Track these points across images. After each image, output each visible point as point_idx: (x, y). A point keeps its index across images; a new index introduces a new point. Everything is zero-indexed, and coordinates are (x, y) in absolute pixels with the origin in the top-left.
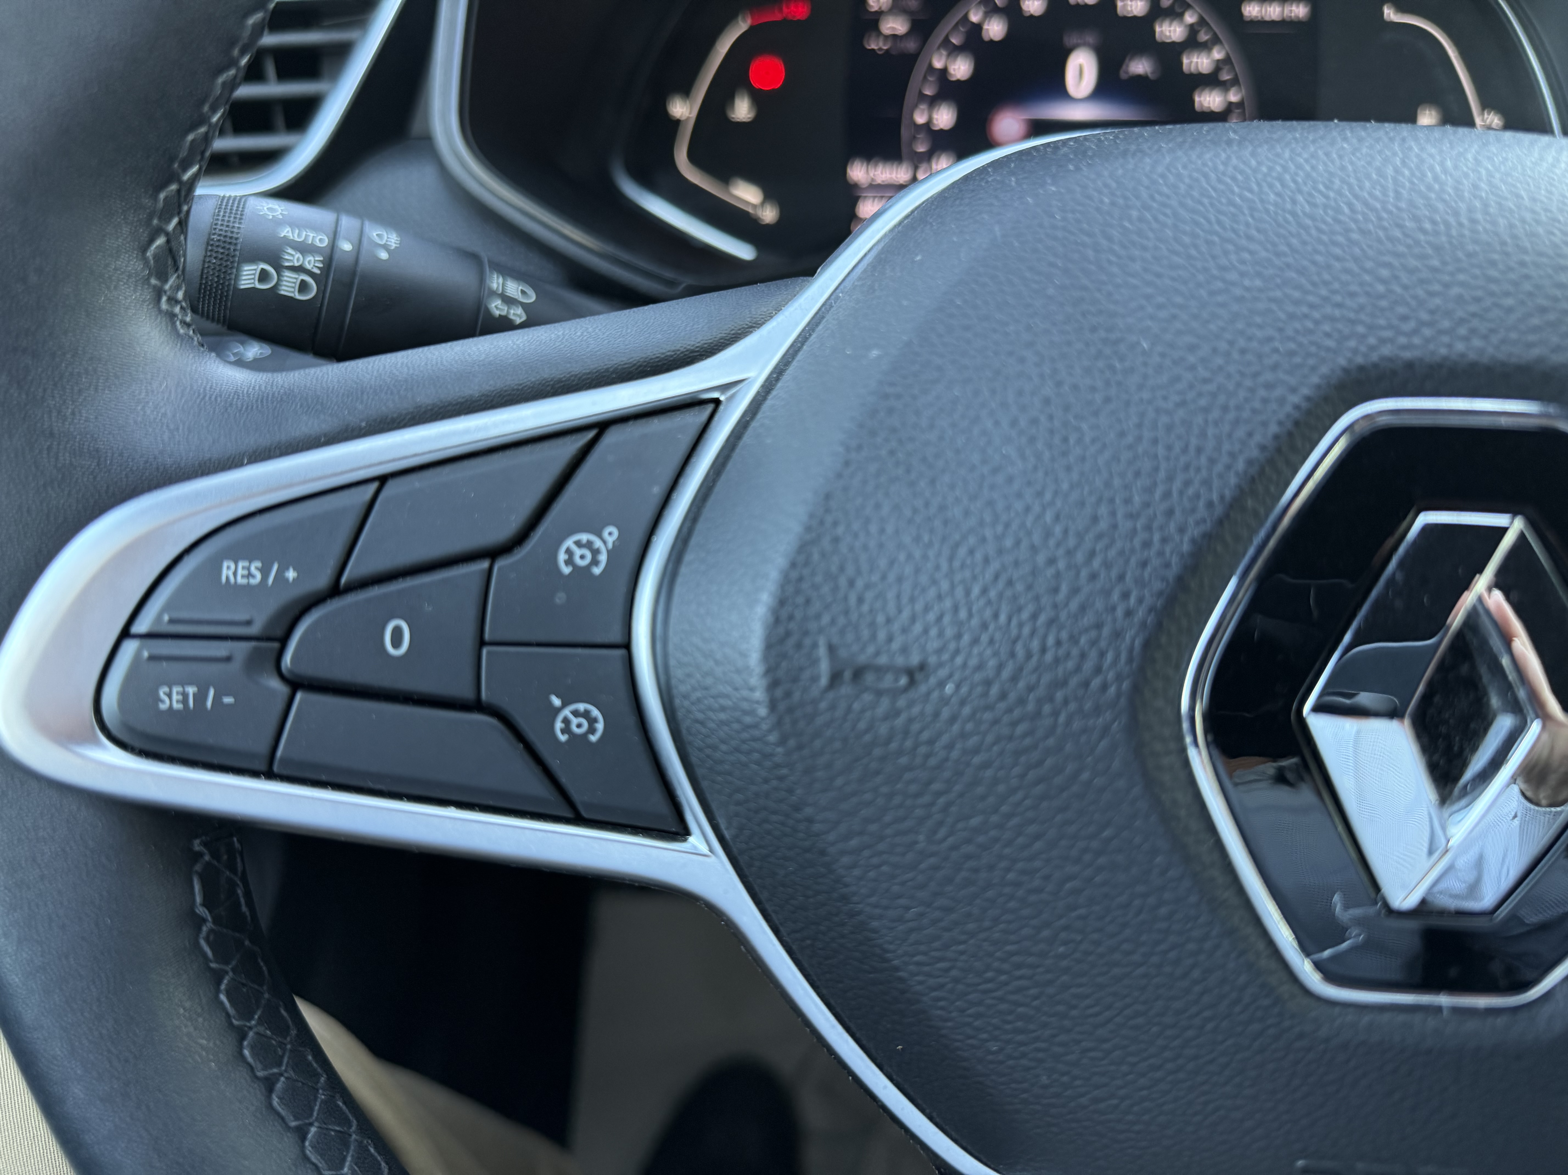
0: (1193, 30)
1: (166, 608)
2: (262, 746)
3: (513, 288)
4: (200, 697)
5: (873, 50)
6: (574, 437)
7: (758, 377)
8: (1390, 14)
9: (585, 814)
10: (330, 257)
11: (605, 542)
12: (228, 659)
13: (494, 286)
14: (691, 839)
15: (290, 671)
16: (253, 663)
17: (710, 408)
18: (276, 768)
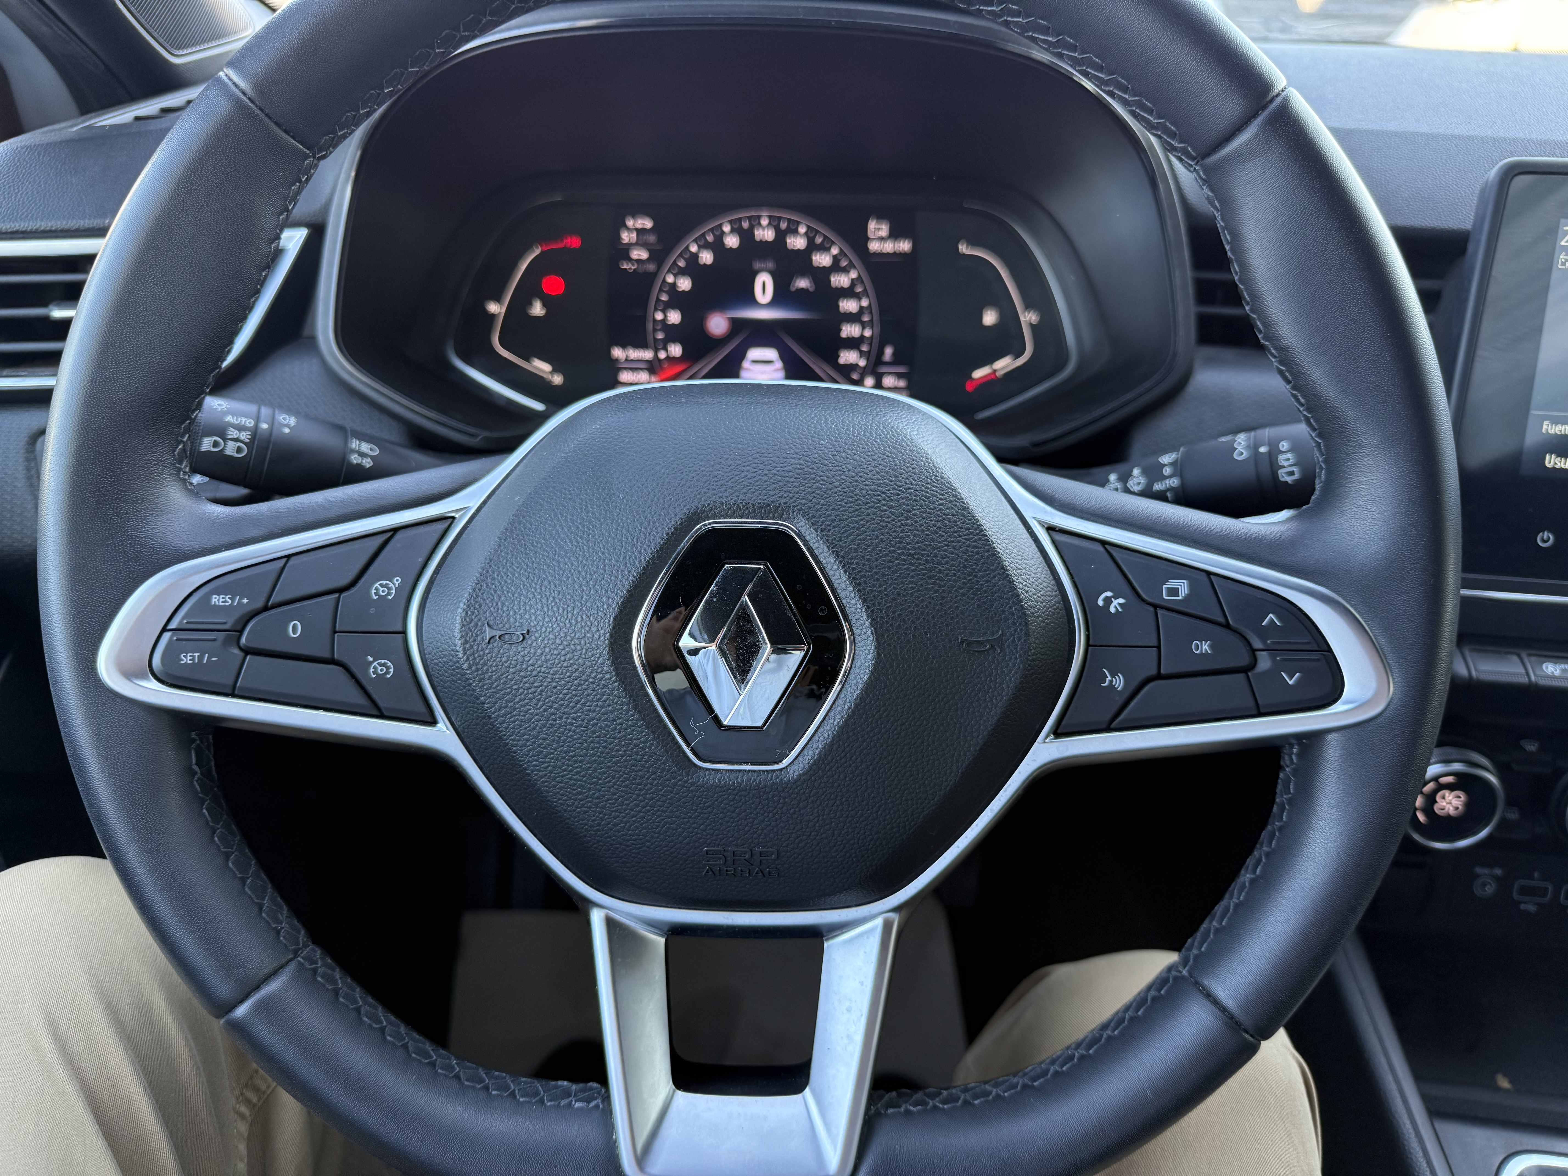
0: (836, 259)
1: (183, 618)
2: (230, 681)
3: (365, 447)
4: (201, 658)
5: (626, 269)
6: (381, 535)
7: (475, 505)
8: (963, 248)
9: (386, 714)
10: (255, 431)
11: (394, 584)
12: (214, 640)
13: (354, 446)
14: (439, 725)
15: (244, 645)
16: (227, 642)
17: (450, 521)
18: (236, 692)
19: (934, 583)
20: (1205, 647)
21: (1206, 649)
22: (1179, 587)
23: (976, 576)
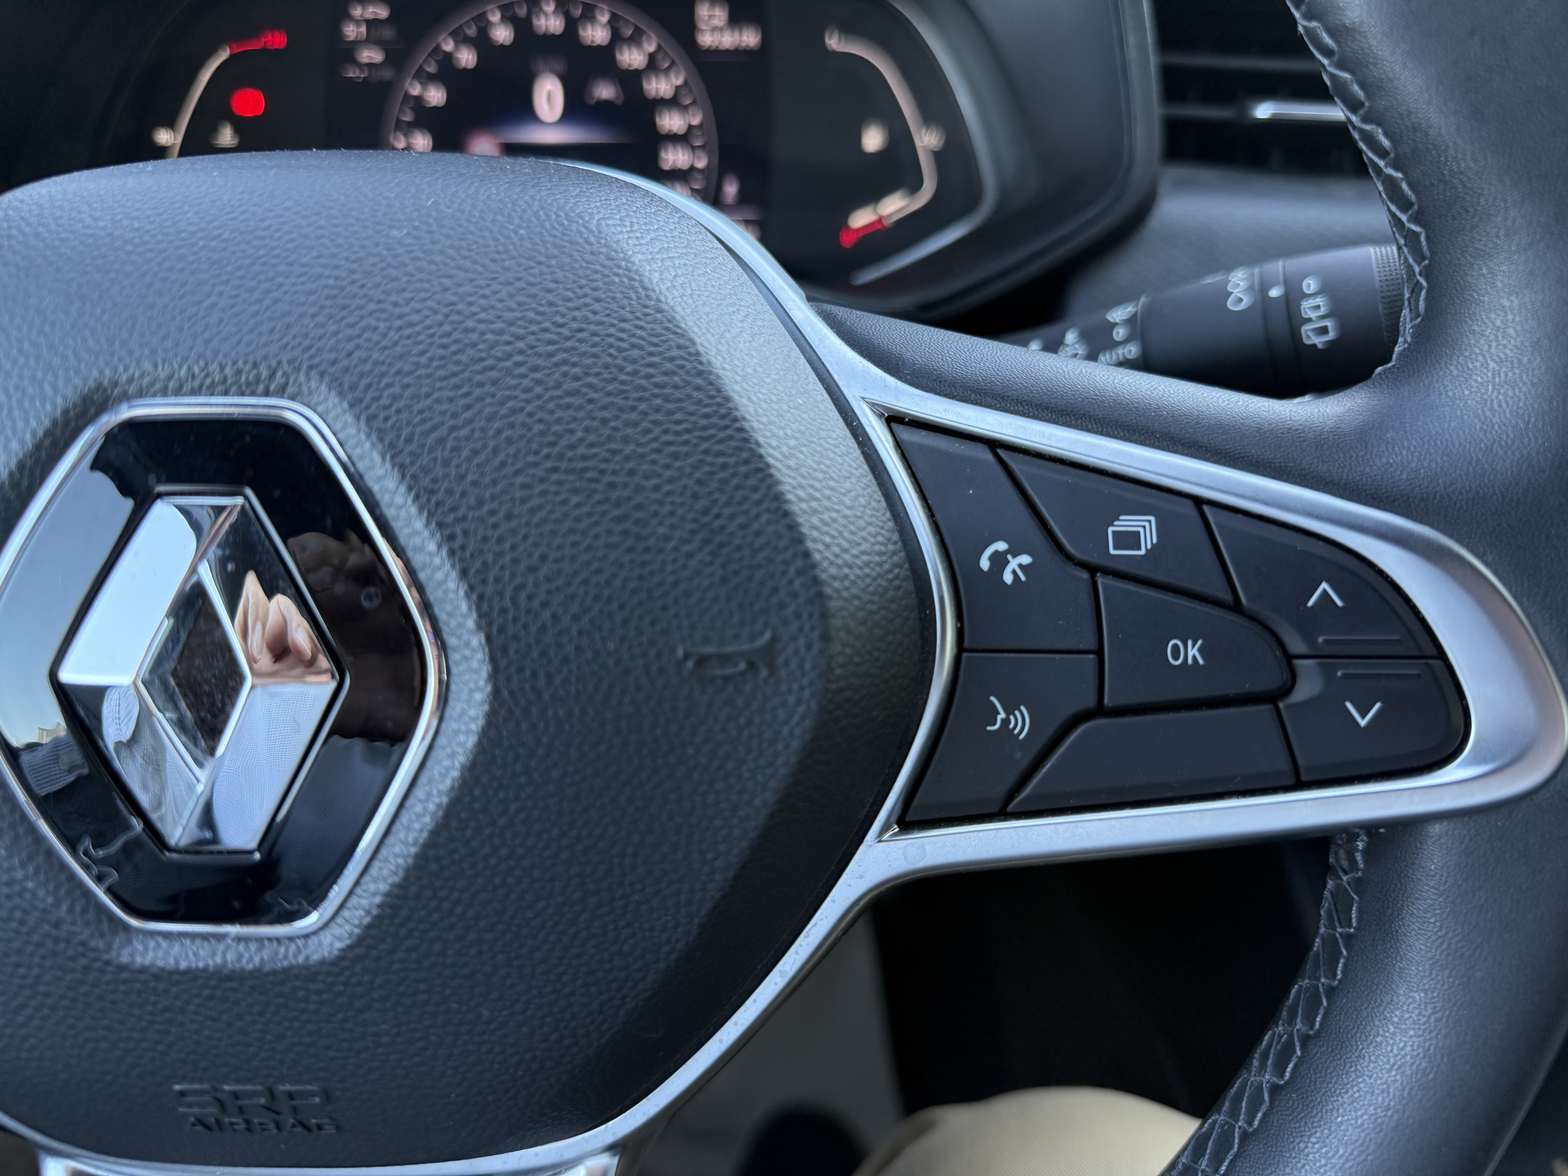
19: (625, 533)
20: (1193, 652)
21: (1194, 657)
22: (1141, 530)
23: (718, 516)
